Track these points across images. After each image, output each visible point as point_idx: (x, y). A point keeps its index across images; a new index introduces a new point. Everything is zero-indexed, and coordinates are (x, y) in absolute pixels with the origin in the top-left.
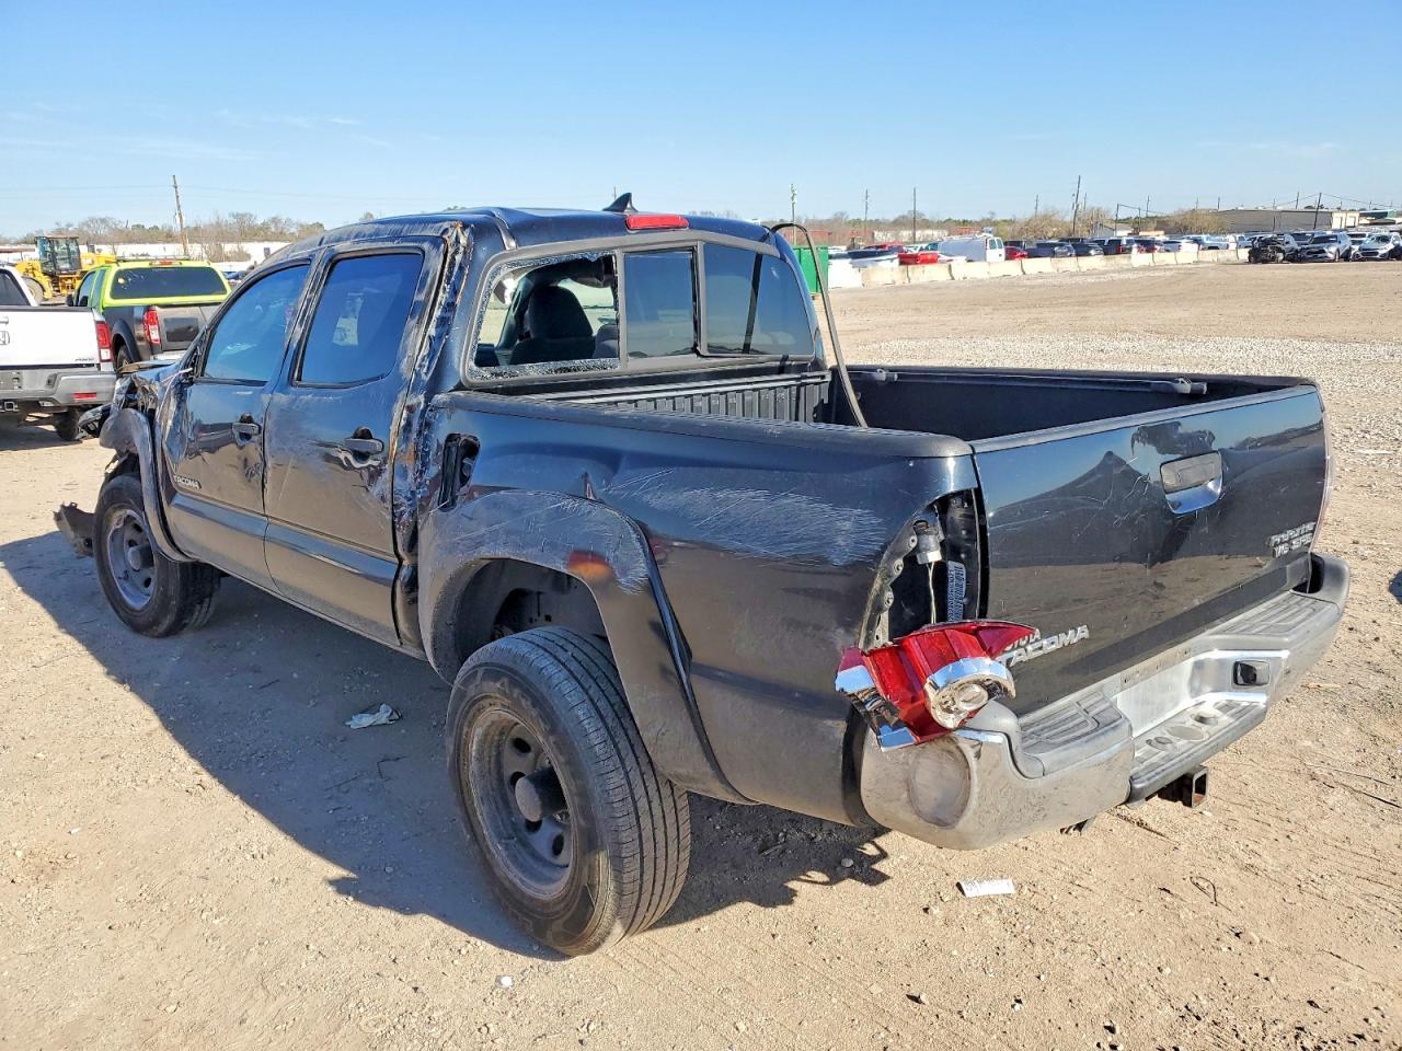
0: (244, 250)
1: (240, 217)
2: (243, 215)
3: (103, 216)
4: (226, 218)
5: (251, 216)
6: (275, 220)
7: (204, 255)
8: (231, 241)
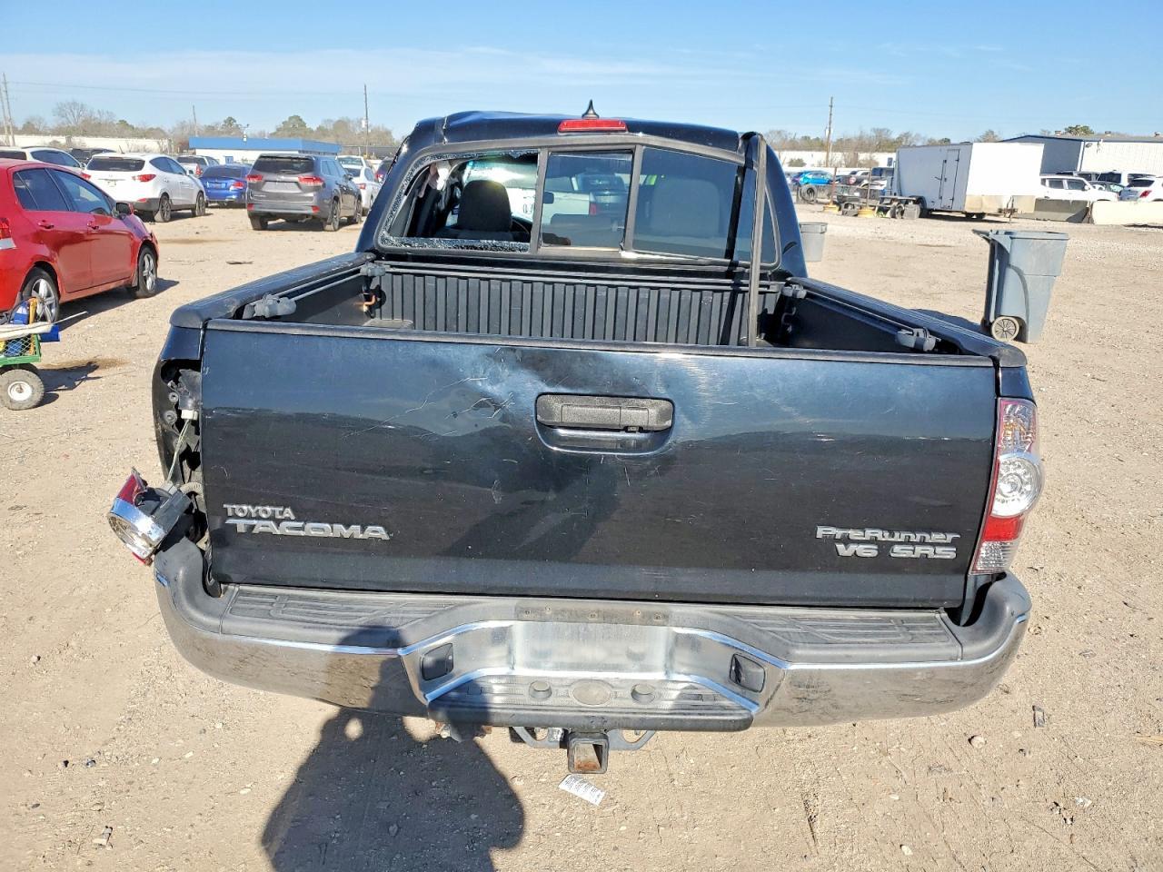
0: (875, 158)
1: (879, 132)
2: (882, 130)
3: (779, 129)
4: (869, 132)
5: (888, 131)
6: (907, 135)
7: (844, 162)
8: (866, 151)
